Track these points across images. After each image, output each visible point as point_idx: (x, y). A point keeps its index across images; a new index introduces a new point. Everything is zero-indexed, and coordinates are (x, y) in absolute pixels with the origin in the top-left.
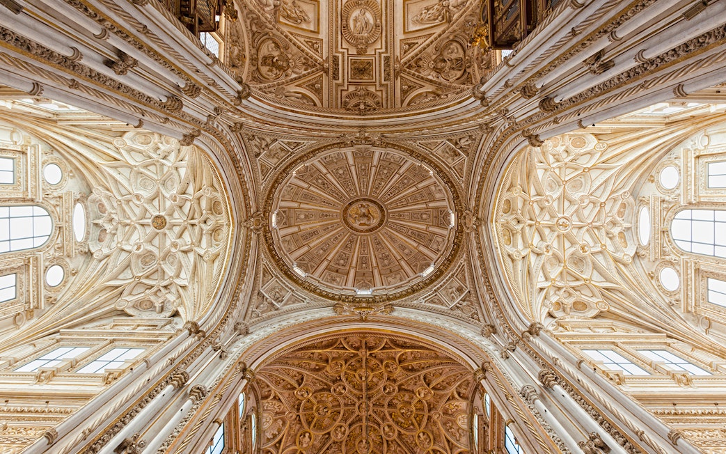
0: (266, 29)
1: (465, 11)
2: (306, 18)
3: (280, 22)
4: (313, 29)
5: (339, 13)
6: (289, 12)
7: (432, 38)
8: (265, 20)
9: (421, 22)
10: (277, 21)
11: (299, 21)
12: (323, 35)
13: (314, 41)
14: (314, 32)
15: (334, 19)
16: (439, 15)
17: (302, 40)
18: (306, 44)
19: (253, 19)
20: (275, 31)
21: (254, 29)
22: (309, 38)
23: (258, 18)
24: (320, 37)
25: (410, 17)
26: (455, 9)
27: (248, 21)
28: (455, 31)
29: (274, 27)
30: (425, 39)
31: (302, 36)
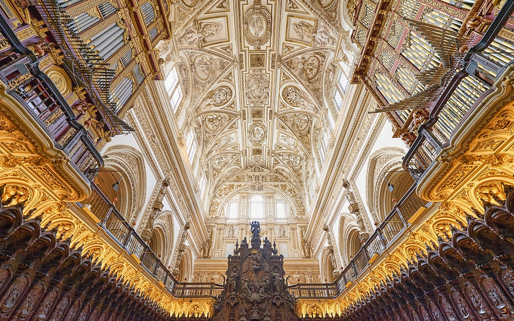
0: (325, 14)
1: (185, 26)
2: (296, 28)
3: (314, 20)
4: (292, 18)
5: (272, 33)
6: (307, 30)
7: (206, 11)
8: (325, 20)
9: (216, 25)
10: (316, 21)
11: (301, 24)
12: (285, 14)
13: (292, 9)
14: (291, 16)
15: (276, 28)
16: (203, 28)
17: (301, 9)
18: (298, 6)
19: (333, 21)
20: (319, 13)
21: (334, 14)
22: (295, 11)
23: (329, 21)
24: (288, 13)
25: (224, 29)
26: (193, 30)
27: (337, 19)
28: (190, 14)
29: (319, 15)
30: (212, 10)
31: (300, 12)
